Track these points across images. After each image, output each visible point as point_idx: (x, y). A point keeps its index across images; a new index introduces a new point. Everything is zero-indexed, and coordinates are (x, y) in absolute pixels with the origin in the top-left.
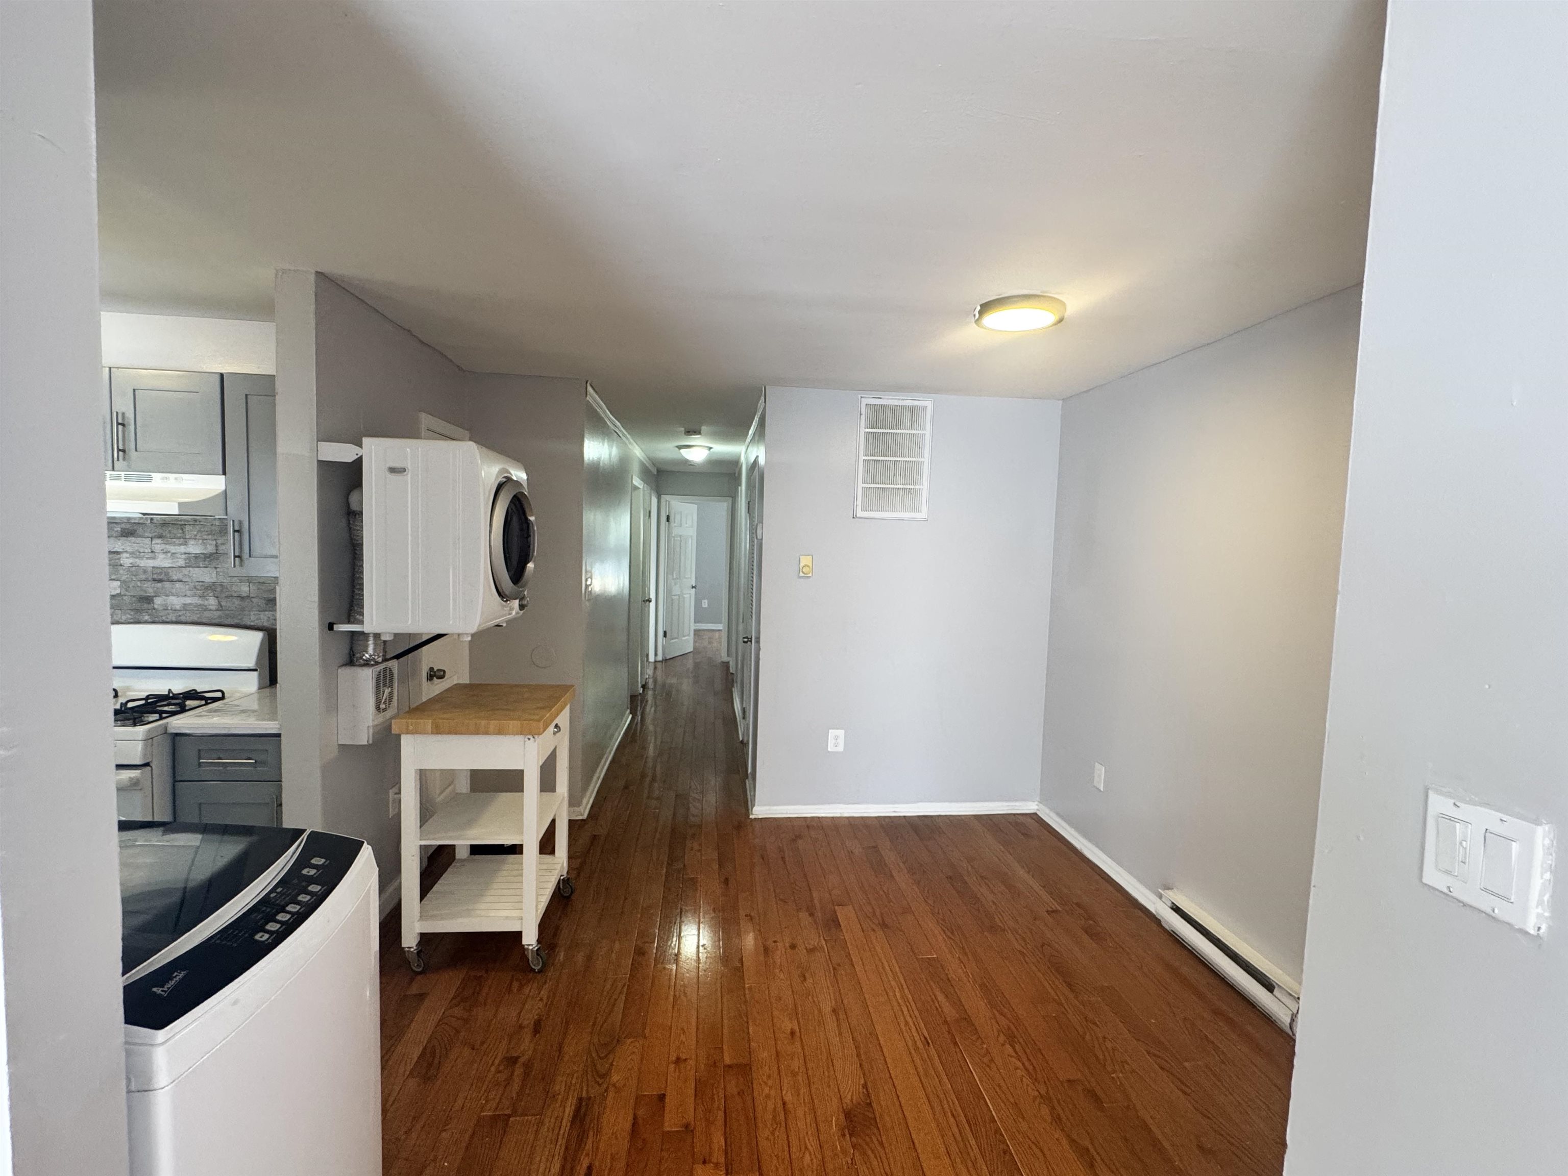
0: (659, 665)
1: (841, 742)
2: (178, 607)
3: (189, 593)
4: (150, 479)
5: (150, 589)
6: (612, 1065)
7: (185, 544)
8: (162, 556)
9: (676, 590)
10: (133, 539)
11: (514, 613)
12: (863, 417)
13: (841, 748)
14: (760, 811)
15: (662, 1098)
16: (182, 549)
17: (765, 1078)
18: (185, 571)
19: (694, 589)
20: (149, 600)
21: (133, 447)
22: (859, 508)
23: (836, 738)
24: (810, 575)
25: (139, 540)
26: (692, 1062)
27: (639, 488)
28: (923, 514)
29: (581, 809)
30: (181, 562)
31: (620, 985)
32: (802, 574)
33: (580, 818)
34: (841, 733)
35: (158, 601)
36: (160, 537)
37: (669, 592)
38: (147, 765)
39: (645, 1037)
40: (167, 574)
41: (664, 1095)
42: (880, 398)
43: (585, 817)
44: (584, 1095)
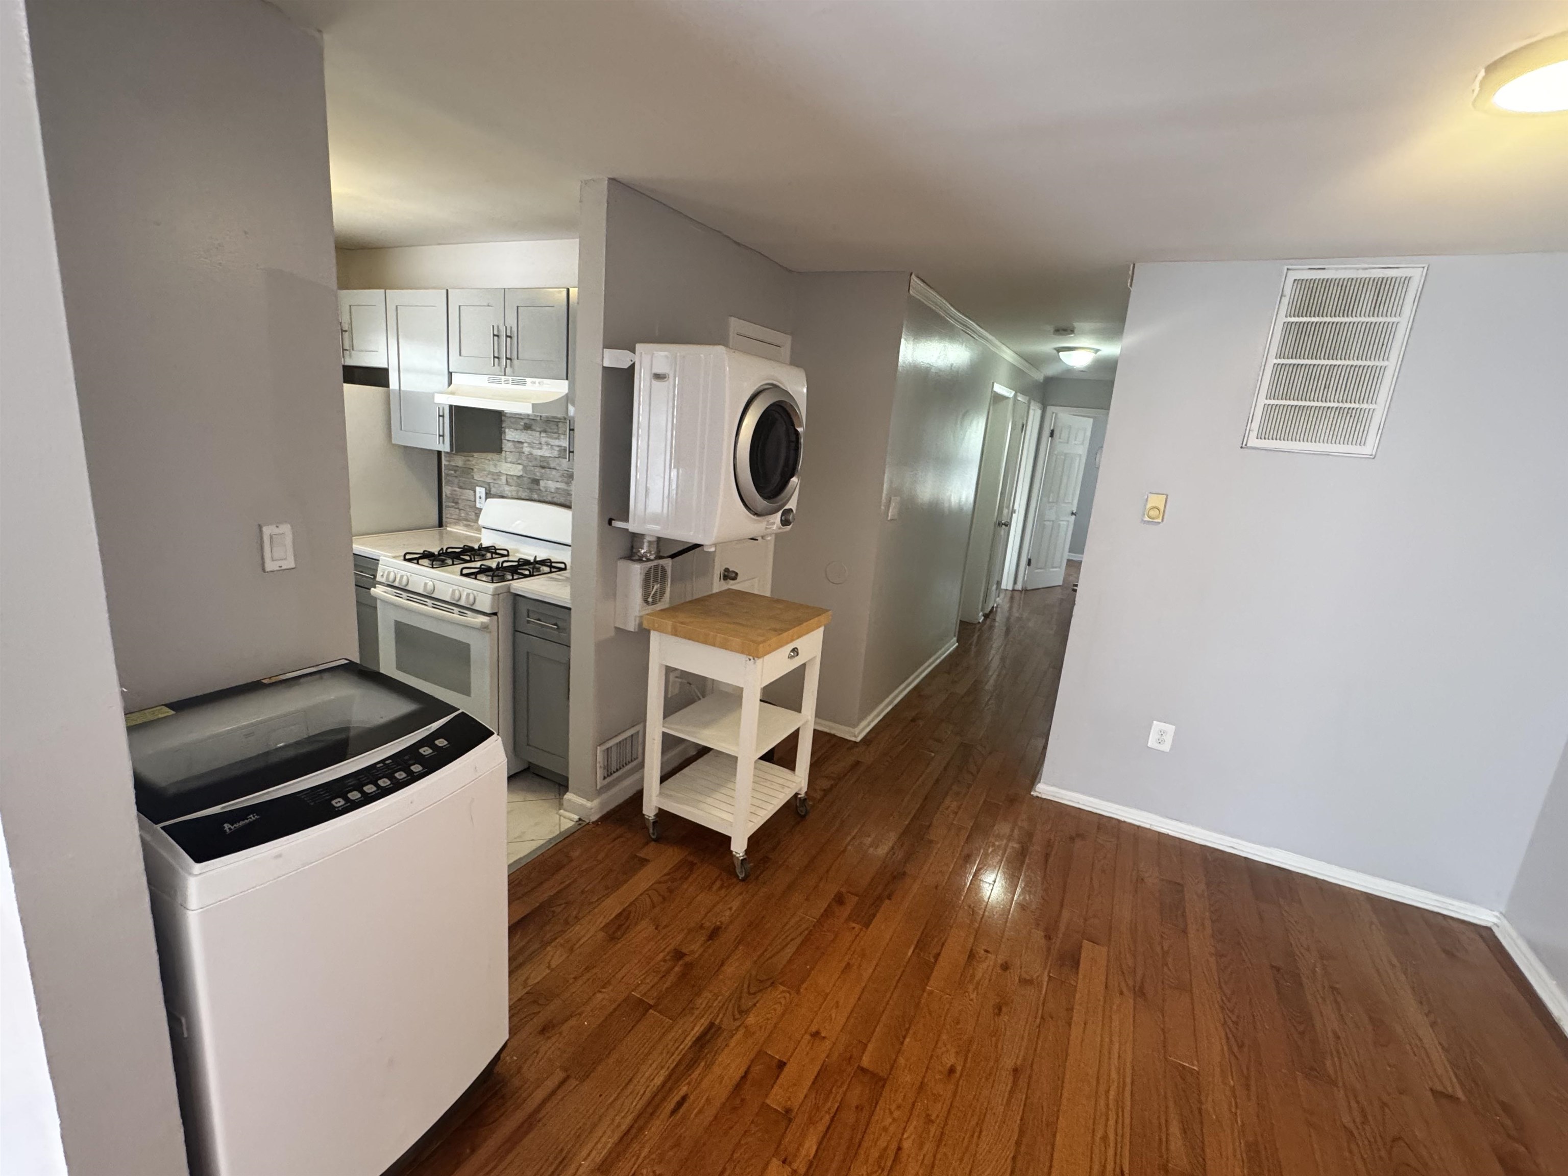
0: (1016, 594)
1: (1169, 739)
2: (553, 490)
3: (560, 479)
4: (524, 384)
5: (538, 472)
6: (755, 1005)
7: (558, 438)
8: (545, 447)
9: (1050, 515)
10: (529, 432)
11: (775, 527)
12: (1285, 301)
13: (1166, 747)
14: (1044, 789)
15: (781, 1065)
16: (557, 442)
17: (893, 1107)
18: (557, 460)
19: (1074, 516)
20: (536, 482)
21: (516, 357)
22: (1254, 434)
23: (1162, 733)
24: (1160, 520)
25: (533, 433)
26: (827, 1044)
27: (1007, 398)
28: (1368, 449)
29: (857, 730)
30: (556, 454)
31: (804, 926)
32: (1147, 519)
33: (853, 739)
34: (1171, 729)
35: (542, 483)
36: (545, 431)
37: (1041, 516)
38: (495, 614)
39: (798, 992)
40: (548, 463)
41: (785, 1064)
42: (1324, 269)
43: (858, 739)
44: (717, 1022)
